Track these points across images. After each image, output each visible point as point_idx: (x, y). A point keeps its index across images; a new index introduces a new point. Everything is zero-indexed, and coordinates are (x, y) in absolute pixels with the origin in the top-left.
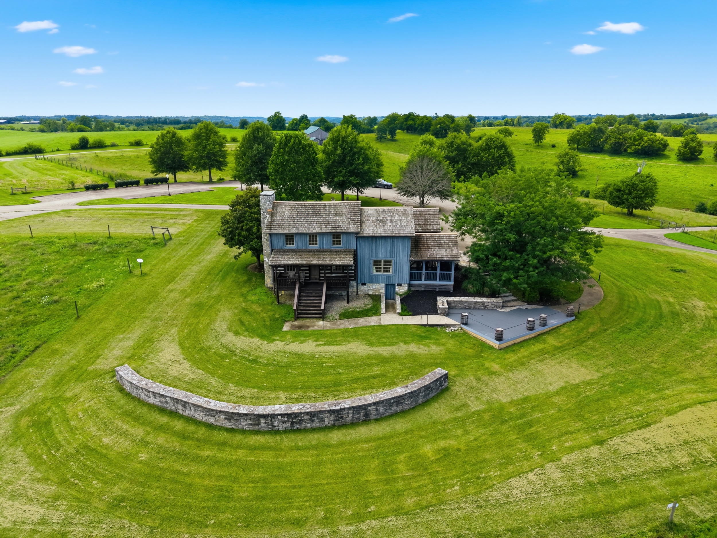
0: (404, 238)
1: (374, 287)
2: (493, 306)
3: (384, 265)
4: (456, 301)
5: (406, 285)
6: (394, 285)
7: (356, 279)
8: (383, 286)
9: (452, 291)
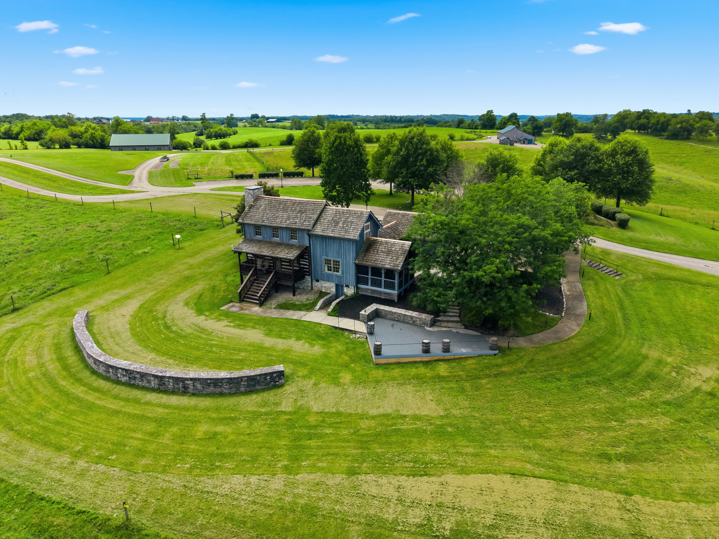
0: (349, 240)
1: (326, 285)
2: (421, 322)
3: (334, 264)
4: (386, 311)
5: (353, 288)
6: (342, 286)
7: (310, 274)
8: (333, 285)
9: (396, 301)
